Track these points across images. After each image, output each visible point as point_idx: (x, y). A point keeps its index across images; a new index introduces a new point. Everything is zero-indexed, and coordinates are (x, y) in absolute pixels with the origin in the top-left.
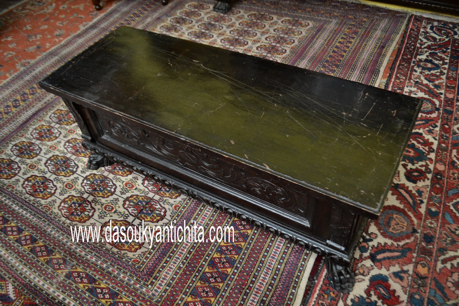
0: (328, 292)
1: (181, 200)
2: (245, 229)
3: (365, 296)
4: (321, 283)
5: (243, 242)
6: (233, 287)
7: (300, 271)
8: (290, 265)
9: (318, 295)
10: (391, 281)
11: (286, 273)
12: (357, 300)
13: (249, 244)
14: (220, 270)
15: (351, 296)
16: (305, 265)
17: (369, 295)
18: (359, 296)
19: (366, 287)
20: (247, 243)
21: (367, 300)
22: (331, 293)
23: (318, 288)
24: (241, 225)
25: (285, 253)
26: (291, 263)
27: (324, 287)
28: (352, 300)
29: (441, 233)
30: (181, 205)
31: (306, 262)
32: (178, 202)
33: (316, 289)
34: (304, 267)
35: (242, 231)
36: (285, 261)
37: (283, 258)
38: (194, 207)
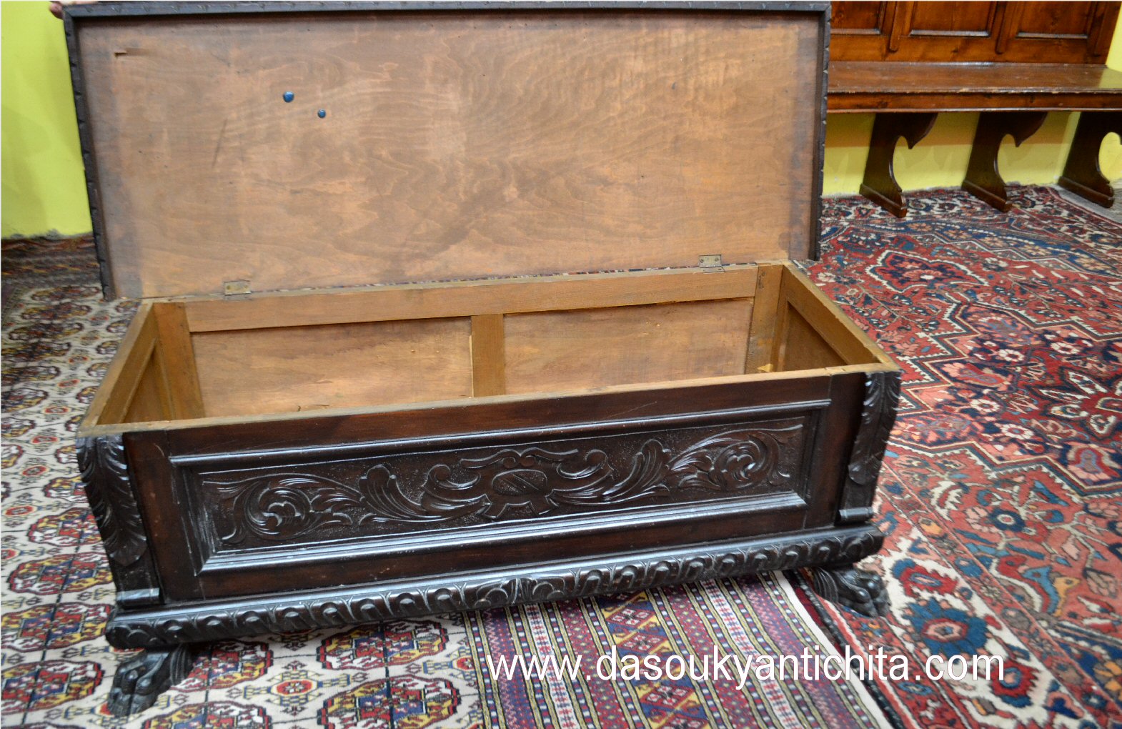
0: (865, 626)
1: (459, 646)
2: (641, 620)
3: (912, 600)
4: (843, 621)
5: (663, 641)
6: (731, 718)
7: (798, 625)
8: (773, 627)
9: (858, 639)
10: (919, 562)
11: (782, 641)
12: (908, 612)
13: (677, 637)
14: (678, 708)
15: (898, 614)
16: (795, 612)
17: (916, 596)
18: (905, 606)
19: (901, 589)
20: (672, 640)
21: (922, 603)
22: (870, 625)
23: (849, 630)
24: (627, 618)
25: (746, 615)
26: (771, 623)
27: (854, 624)
28: (904, 617)
29: (899, 475)
30: (471, 653)
31: (790, 607)
32: (457, 653)
33: (846, 633)
34: (796, 615)
35: (641, 627)
36: (759, 625)
37: (752, 625)
38: (501, 643)
